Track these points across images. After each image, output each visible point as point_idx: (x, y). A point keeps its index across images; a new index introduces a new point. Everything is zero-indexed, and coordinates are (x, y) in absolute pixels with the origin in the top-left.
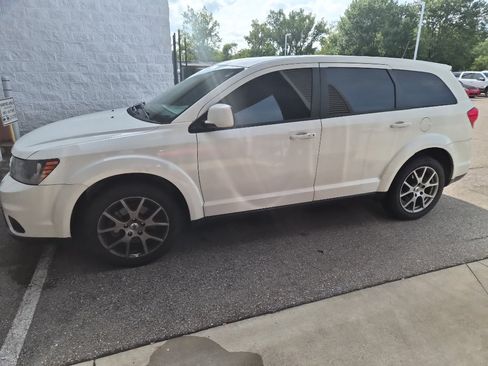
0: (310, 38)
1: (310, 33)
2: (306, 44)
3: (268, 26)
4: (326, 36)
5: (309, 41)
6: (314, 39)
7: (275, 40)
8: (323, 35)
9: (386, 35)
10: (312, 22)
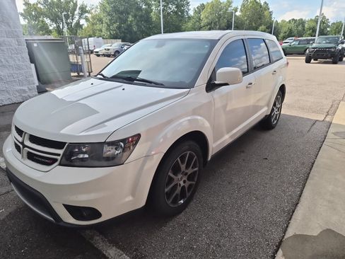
0: (77, 17)
1: (76, 12)
2: (75, 21)
3: (39, 5)
4: (89, 15)
5: (76, 19)
6: (80, 17)
7: (47, 17)
8: (86, 14)
9: (135, 16)
10: (75, 5)
